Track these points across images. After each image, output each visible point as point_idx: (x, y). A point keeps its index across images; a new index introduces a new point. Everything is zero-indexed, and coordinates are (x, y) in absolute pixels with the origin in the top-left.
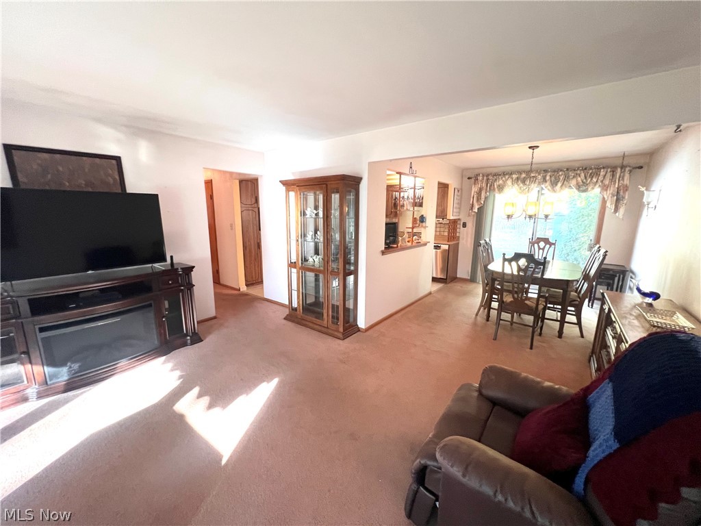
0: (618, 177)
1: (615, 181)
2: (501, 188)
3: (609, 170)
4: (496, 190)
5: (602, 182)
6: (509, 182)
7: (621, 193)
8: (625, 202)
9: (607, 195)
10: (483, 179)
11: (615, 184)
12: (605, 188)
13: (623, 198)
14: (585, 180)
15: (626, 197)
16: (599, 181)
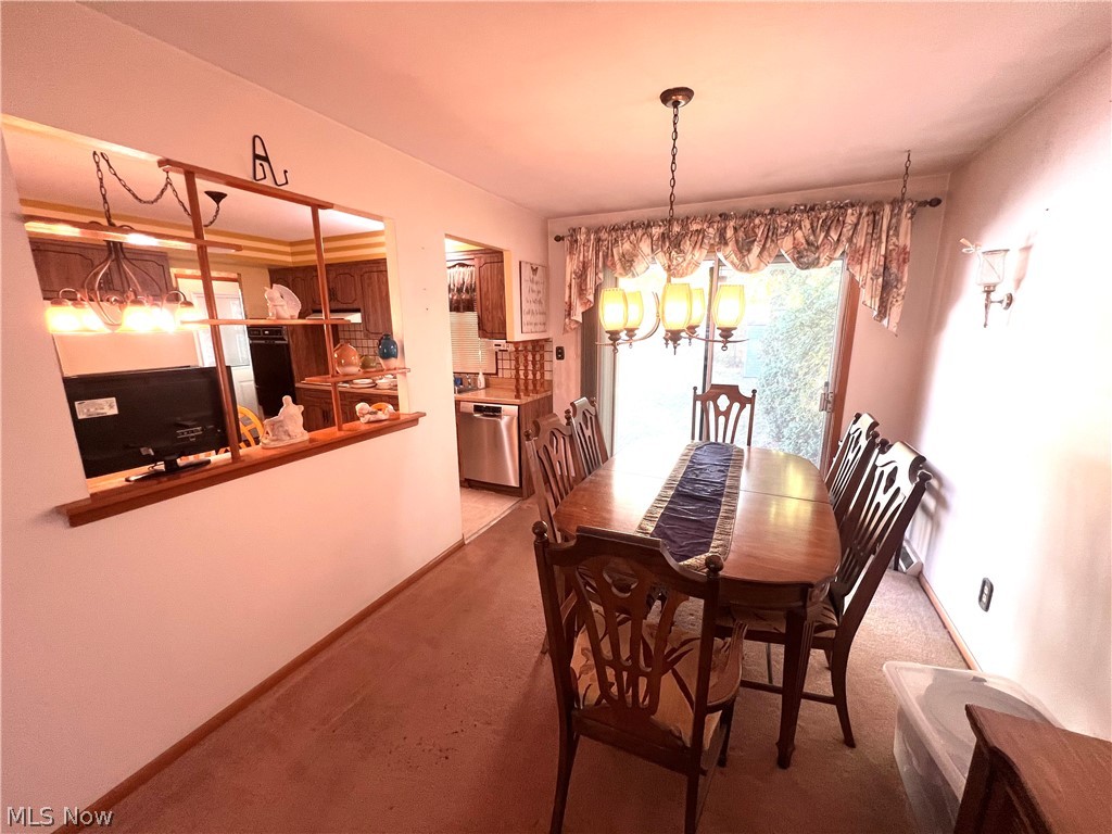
0: (885, 228)
1: (880, 237)
2: (628, 262)
3: (865, 210)
4: (618, 266)
5: (850, 240)
6: (645, 246)
7: (894, 270)
8: (903, 290)
9: (863, 273)
10: (588, 240)
11: (878, 246)
12: (856, 256)
13: (899, 280)
14: (812, 238)
15: (905, 280)
16: (843, 238)
